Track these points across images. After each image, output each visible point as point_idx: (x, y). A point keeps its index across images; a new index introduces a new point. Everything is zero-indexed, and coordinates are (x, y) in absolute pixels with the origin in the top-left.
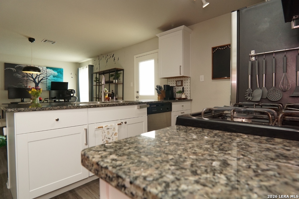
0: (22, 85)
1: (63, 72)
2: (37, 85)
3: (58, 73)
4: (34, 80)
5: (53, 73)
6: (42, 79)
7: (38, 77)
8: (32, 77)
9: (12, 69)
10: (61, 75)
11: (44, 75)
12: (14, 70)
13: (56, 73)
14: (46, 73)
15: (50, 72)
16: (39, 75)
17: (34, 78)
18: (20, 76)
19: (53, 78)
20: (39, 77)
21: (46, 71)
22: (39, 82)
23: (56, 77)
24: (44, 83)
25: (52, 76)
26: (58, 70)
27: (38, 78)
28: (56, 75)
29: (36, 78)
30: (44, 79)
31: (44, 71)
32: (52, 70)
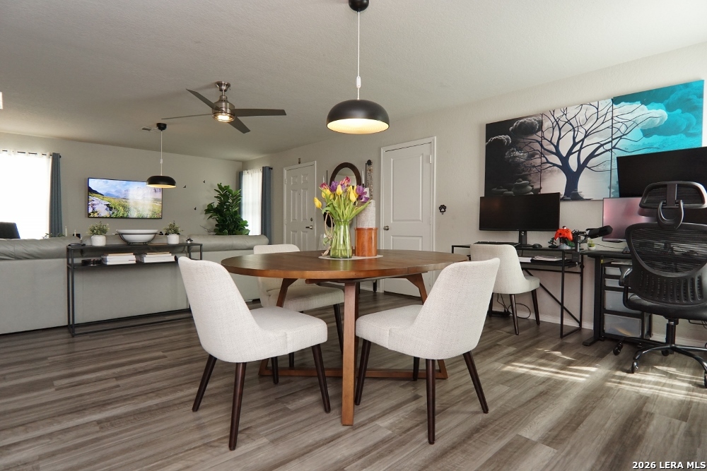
0: (525, 186)
1: (701, 96)
2: (573, 178)
3: (669, 108)
4: (565, 160)
5: (645, 117)
6: (592, 156)
7: (577, 148)
8: (558, 154)
9: (502, 137)
10: (689, 115)
11: (601, 136)
12: (507, 139)
13: (658, 113)
14: (609, 124)
15: (630, 117)
16: (583, 140)
17: (564, 155)
18: (520, 155)
19: (640, 143)
20: (581, 148)
21: (609, 116)
22: (581, 167)
23: (659, 134)
24: (600, 168)
25: (636, 134)
26: (673, 97)
27: (579, 151)
28: (658, 121)
29: (570, 153)
30: (601, 150)
31: (601, 120)
32: (637, 104)
